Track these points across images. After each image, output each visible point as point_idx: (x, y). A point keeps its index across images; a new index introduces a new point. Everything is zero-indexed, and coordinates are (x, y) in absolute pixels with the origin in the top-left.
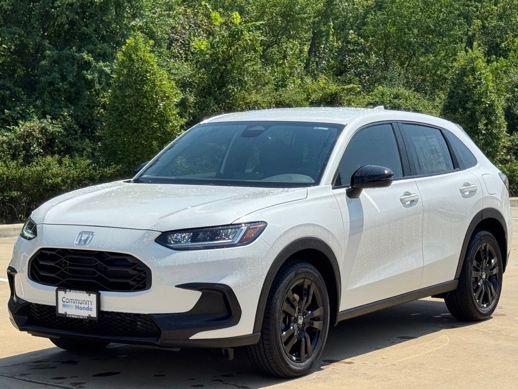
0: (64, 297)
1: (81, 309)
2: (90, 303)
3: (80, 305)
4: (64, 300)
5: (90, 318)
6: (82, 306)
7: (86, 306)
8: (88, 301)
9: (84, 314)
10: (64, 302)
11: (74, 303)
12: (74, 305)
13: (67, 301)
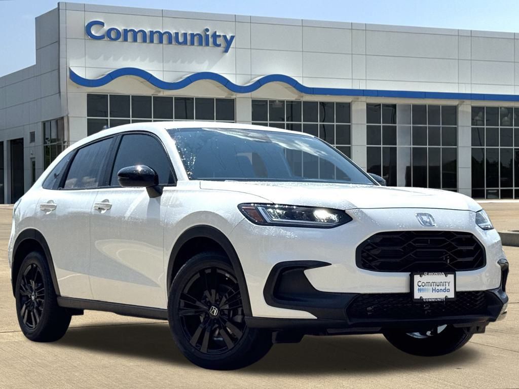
0: (420, 282)
1: (438, 291)
2: (447, 284)
4: (420, 284)
5: (447, 300)
6: (439, 288)
7: (443, 288)
10: (420, 286)
11: (431, 285)
12: (431, 288)
13: (423, 284)
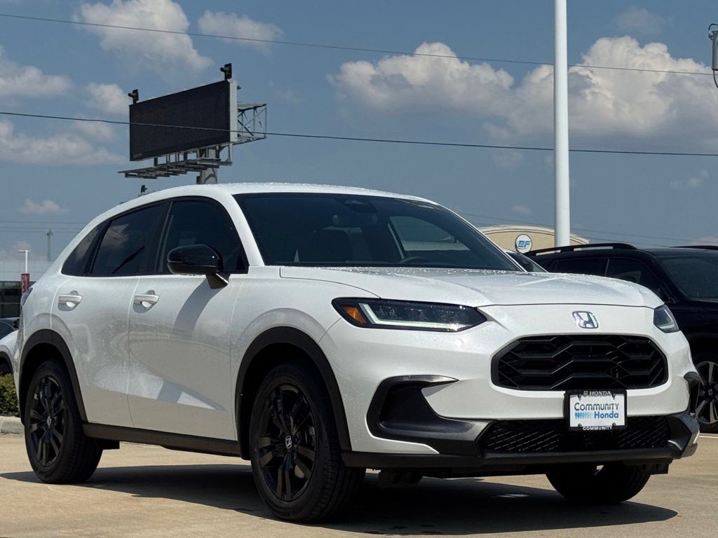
3: (601, 412)
8: (613, 404)
9: (607, 423)
